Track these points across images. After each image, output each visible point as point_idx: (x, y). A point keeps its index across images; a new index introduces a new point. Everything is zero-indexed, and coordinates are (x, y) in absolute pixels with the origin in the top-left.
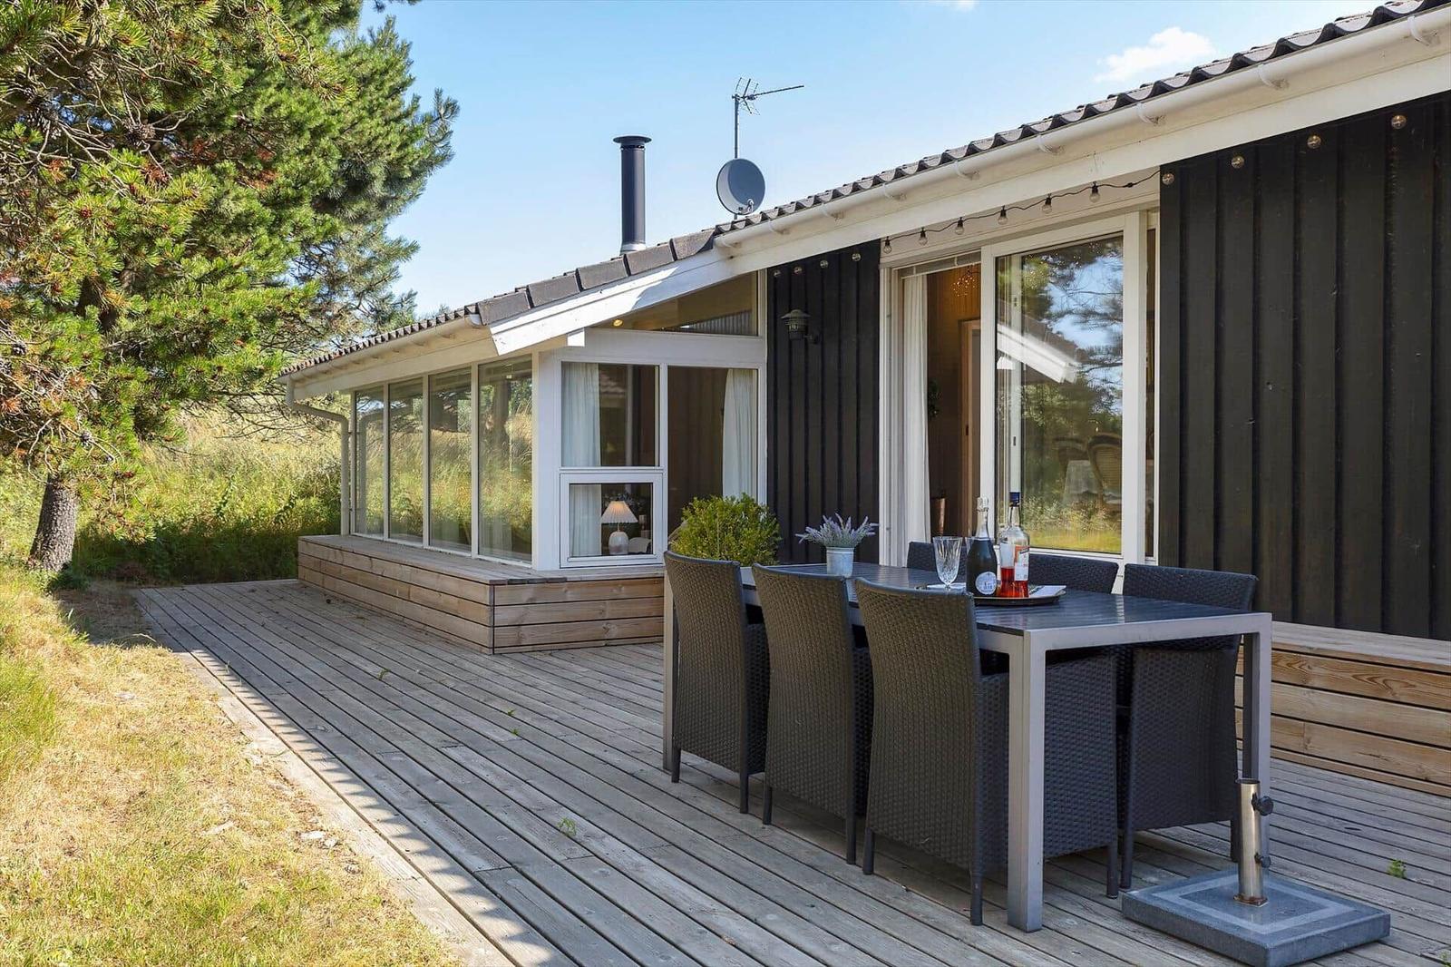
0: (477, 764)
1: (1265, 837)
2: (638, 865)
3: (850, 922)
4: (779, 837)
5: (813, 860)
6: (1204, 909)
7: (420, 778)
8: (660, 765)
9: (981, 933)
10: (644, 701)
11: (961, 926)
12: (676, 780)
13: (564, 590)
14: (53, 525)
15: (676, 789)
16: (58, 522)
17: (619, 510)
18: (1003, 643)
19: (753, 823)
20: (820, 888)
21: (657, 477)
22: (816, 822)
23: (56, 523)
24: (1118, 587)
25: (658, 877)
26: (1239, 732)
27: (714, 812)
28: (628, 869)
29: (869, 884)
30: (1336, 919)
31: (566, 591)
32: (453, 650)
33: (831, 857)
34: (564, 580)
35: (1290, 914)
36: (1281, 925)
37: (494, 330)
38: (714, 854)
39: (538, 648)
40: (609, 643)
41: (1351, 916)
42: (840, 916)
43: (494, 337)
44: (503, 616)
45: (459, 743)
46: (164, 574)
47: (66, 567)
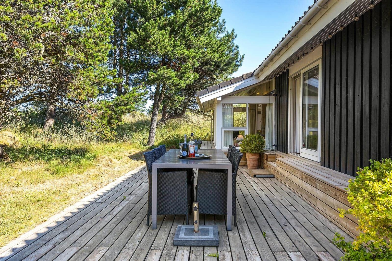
17: (241, 137)
21: (245, 129)
35: (196, 235)
36: (185, 237)
37: (200, 98)
47: (153, 145)
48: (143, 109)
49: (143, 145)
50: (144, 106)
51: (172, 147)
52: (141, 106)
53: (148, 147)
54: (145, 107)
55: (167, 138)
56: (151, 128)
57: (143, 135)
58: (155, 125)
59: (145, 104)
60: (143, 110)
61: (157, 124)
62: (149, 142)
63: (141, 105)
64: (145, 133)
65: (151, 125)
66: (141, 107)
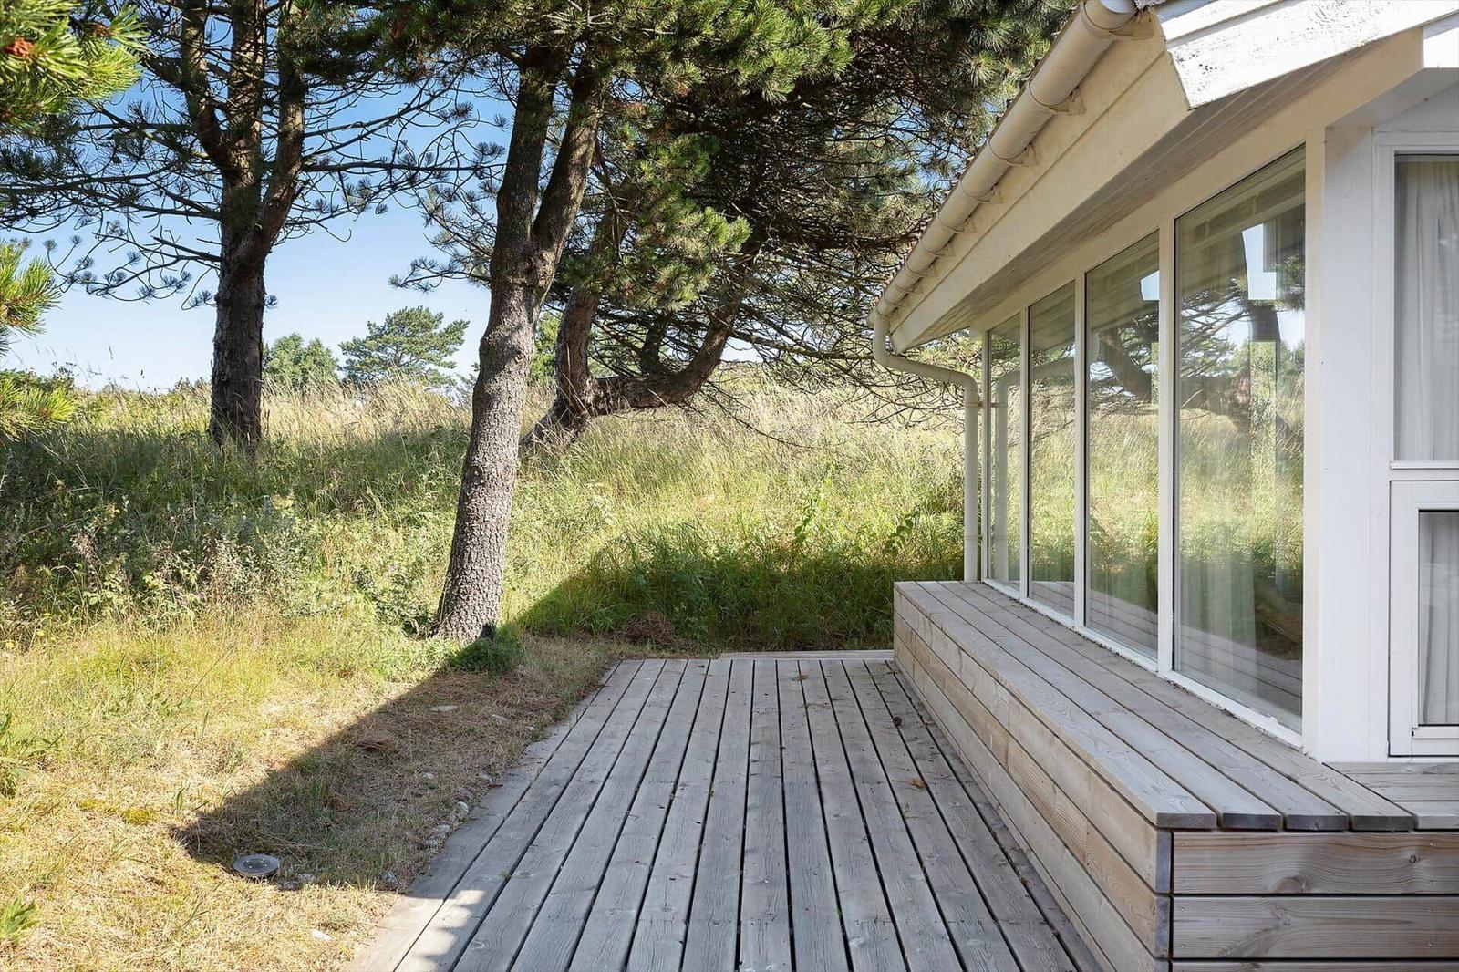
13: (1407, 855)
14: (466, 560)
16: (474, 556)
23: (470, 558)
31: (1414, 860)
34: (1408, 824)
37: (1172, 27)
43: (1174, 51)
44: (1203, 926)
46: (702, 632)
47: (488, 630)
48: (443, 371)
49: (397, 629)
50: (447, 359)
51: (639, 626)
52: (430, 360)
53: (448, 644)
54: (451, 366)
55: (599, 555)
56: (473, 475)
57: (412, 529)
58: (502, 453)
59: (451, 347)
60: (438, 381)
61: (526, 442)
62: (450, 602)
63: (433, 353)
64: (429, 515)
65: (473, 447)
66: (432, 366)
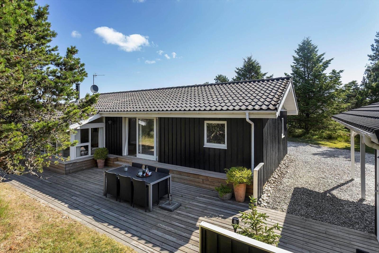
0: (78, 199)
1: (171, 199)
2: (108, 212)
3: (134, 215)
4: (122, 204)
5: (127, 207)
6: (166, 206)
7: (71, 203)
8: (103, 195)
9: (146, 213)
10: (95, 182)
11: (144, 213)
12: (106, 197)
15: (107, 199)
17: (83, 148)
18: (148, 184)
19: (118, 202)
20: (129, 211)
21: (89, 144)
22: (126, 201)
24: (156, 171)
25: (110, 213)
26: (168, 184)
27: (113, 202)
28: (107, 213)
29: (134, 209)
30: (177, 205)
32: (58, 175)
33: (129, 206)
35: (173, 205)
36: (173, 207)
38: (115, 208)
39: (73, 172)
40: (84, 170)
41: (178, 204)
42: (133, 214)
44: (67, 169)
45: (73, 196)
